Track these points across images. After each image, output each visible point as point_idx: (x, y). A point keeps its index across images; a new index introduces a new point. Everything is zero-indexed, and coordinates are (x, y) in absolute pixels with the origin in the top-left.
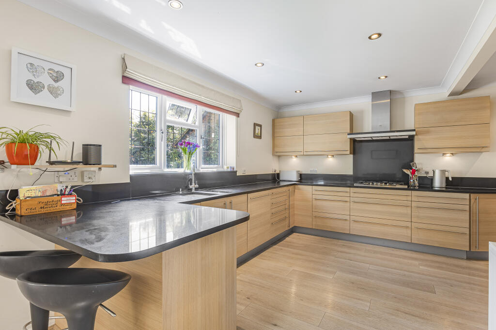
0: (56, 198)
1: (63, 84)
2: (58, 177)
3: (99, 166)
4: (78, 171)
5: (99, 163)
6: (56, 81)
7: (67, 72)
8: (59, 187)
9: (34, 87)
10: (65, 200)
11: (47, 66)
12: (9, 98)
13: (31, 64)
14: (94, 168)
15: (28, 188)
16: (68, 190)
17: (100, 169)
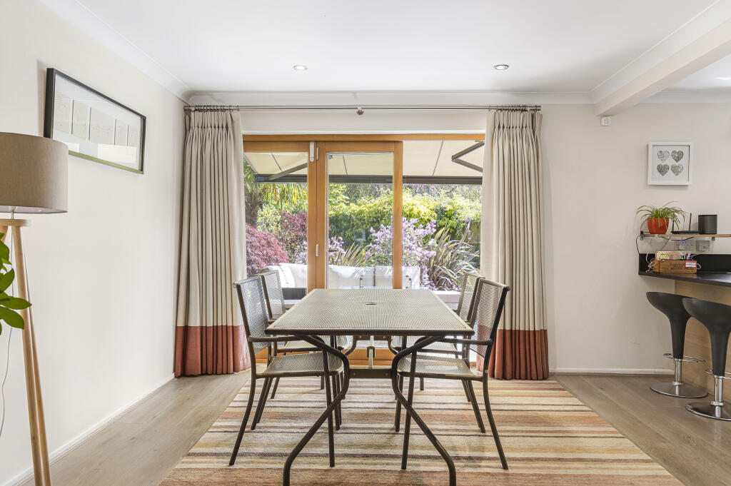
0: (682, 262)
1: (683, 162)
2: (678, 245)
3: (713, 236)
4: (694, 240)
5: (714, 232)
6: (677, 161)
7: (685, 150)
8: (681, 253)
9: (662, 170)
10: (688, 264)
11: (671, 150)
12: (647, 183)
13: (661, 152)
14: (707, 238)
15: (661, 252)
16: (689, 256)
17: (713, 239)
